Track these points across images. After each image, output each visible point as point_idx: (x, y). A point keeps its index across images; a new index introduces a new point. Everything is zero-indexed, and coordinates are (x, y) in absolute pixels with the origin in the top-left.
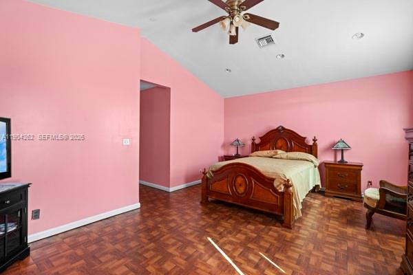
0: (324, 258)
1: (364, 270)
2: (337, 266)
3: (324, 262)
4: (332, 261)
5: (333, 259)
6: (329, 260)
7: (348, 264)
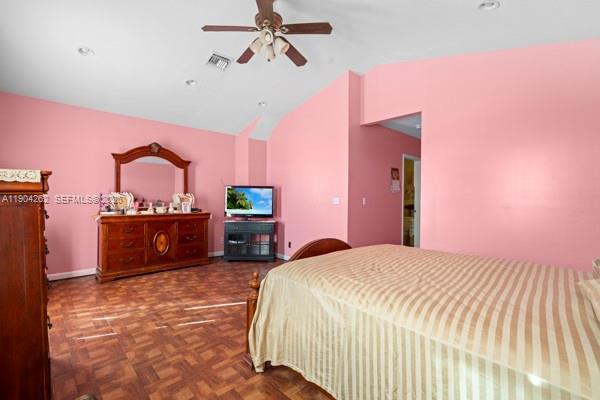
0: (165, 359)
1: (114, 382)
2: (145, 361)
3: (159, 356)
4: (154, 363)
5: (154, 367)
6: (158, 362)
7: (135, 374)
